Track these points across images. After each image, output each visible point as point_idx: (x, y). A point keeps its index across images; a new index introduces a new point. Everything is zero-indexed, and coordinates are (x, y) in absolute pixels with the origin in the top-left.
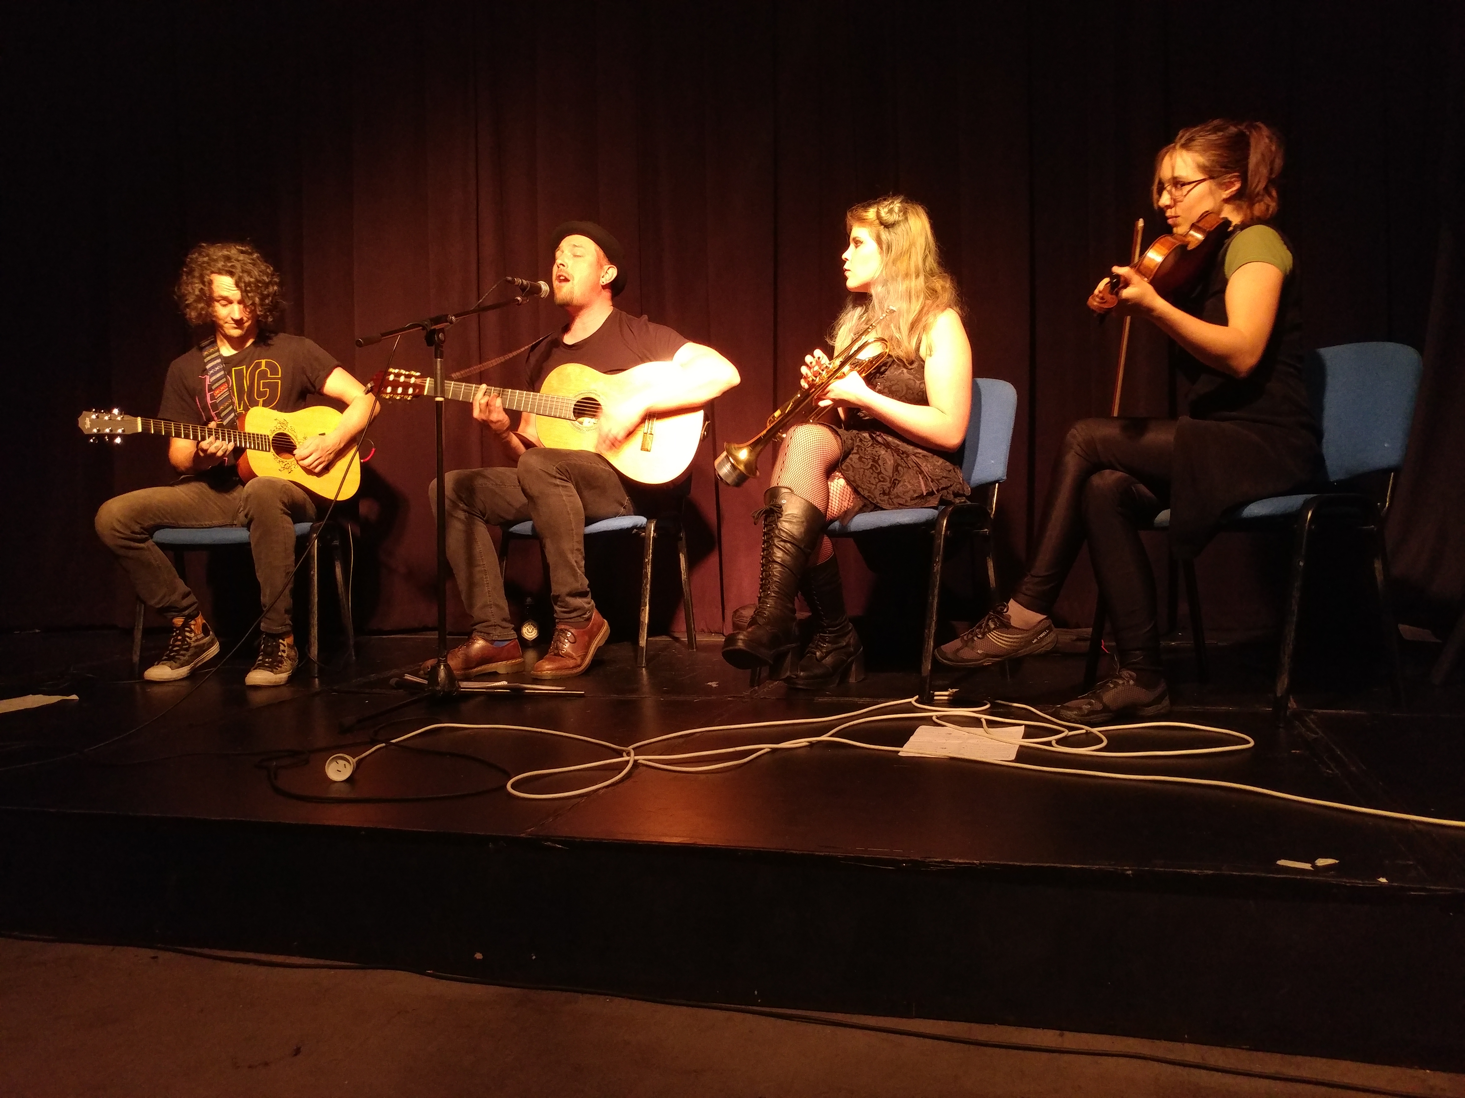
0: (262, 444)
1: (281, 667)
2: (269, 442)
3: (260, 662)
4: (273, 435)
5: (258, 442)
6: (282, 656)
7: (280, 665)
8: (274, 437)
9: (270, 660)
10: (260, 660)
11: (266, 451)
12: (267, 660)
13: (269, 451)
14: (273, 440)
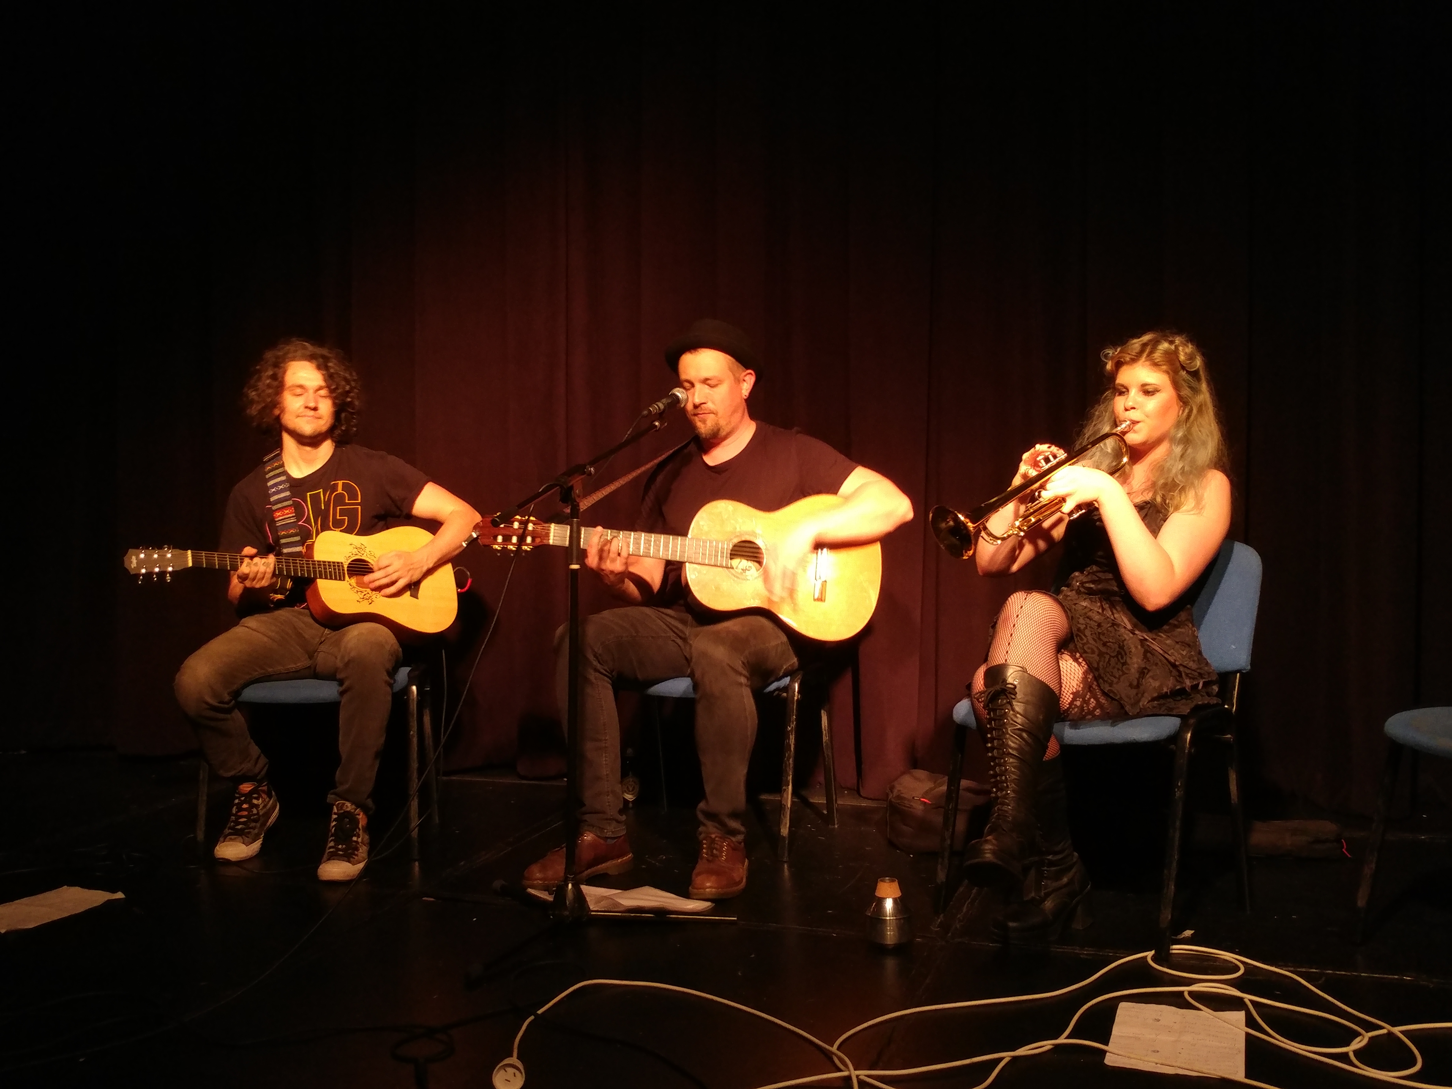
0: (335, 573)
1: (357, 855)
2: (343, 570)
3: (331, 850)
4: (349, 561)
5: (333, 571)
6: (357, 842)
7: (356, 852)
8: (349, 564)
9: (344, 846)
10: (331, 847)
11: (340, 580)
12: (340, 847)
13: (344, 580)
14: (348, 567)
